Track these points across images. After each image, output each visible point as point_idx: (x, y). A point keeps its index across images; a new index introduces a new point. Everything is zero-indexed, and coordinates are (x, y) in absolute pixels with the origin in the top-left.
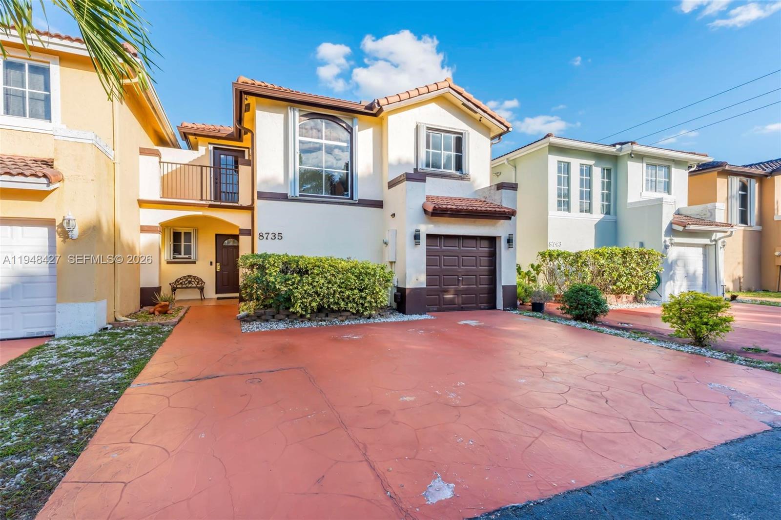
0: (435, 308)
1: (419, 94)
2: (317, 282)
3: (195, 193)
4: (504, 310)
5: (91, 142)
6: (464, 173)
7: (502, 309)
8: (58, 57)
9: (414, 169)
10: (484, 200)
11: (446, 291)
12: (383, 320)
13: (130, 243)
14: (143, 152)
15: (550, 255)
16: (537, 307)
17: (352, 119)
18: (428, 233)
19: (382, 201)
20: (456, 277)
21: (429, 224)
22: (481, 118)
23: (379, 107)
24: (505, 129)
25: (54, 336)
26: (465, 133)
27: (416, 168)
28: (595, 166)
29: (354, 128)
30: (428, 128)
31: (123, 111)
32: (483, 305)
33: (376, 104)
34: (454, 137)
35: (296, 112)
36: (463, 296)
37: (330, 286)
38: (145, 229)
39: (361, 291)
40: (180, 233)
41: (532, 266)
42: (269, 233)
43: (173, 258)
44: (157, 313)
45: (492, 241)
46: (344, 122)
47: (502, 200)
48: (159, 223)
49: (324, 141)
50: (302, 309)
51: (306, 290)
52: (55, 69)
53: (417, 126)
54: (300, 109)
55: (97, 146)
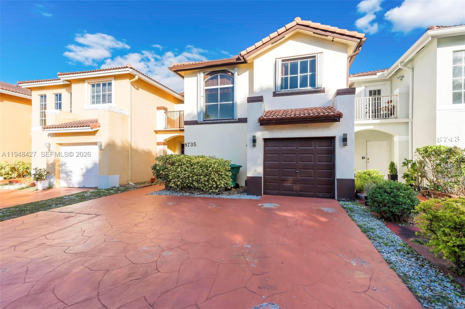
1: (271, 39)
3: (177, 125)
4: (339, 200)
5: (107, 110)
6: (316, 87)
7: (337, 199)
11: (285, 180)
12: (229, 197)
14: (159, 108)
17: (233, 69)
18: (264, 138)
20: (294, 170)
22: (333, 38)
23: (242, 57)
24: (359, 41)
25: (98, 188)
27: (274, 91)
29: (235, 74)
30: (283, 61)
31: (143, 93)
32: (320, 194)
33: (240, 56)
34: (310, 60)
35: (201, 74)
36: (301, 185)
38: (158, 144)
39: (205, 177)
42: (189, 143)
46: (230, 72)
47: (337, 105)
48: (164, 141)
49: (219, 87)
50: (175, 185)
51: (174, 175)
52: (113, 82)
53: (276, 61)
54: (204, 71)
55: (112, 110)
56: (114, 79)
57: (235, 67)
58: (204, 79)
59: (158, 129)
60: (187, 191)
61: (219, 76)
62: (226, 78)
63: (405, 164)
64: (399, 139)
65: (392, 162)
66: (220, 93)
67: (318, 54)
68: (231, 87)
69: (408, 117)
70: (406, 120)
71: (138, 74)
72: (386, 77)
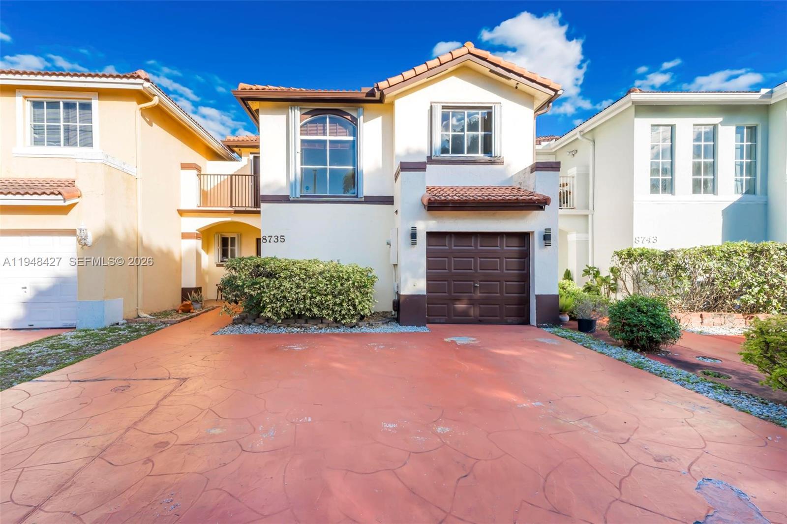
0: (443, 319)
1: (428, 69)
2: (284, 286)
3: (226, 201)
4: (538, 327)
5: (101, 161)
6: (493, 156)
7: (536, 325)
8: (97, 93)
9: (428, 157)
10: (519, 186)
11: (457, 299)
12: (372, 331)
13: (164, 248)
14: (185, 166)
15: (630, 255)
16: (586, 326)
17: (356, 110)
18: (428, 231)
19: (393, 197)
20: (472, 283)
21: (430, 220)
22: (518, 84)
23: (380, 92)
24: (553, 93)
25: (75, 328)
26: (495, 106)
27: (429, 155)
28: (722, 125)
29: (359, 119)
30: (444, 107)
31: (159, 133)
32: (510, 319)
33: (375, 89)
34: (481, 113)
35: (296, 110)
36: (481, 306)
37: (299, 290)
38: (185, 236)
39: (335, 297)
40: (228, 238)
41: (612, 270)
42: (271, 236)
43: (221, 262)
44: (180, 311)
45: (524, 237)
46: (349, 114)
47: (535, 185)
48: (197, 230)
49: (328, 138)
50: (273, 314)
51: (274, 295)
52: (95, 103)
53: (431, 106)
54: (301, 107)
55: (109, 164)
56: (97, 98)
57: (359, 107)
58: (301, 121)
59: (183, 207)
60: (293, 325)
61: (328, 119)
62: (340, 125)
63: (587, 272)
64: (577, 238)
65: (567, 270)
66: (330, 150)
67: (496, 105)
68: (351, 141)
69: (587, 207)
70: (585, 212)
71: (159, 94)
72: (551, 149)
